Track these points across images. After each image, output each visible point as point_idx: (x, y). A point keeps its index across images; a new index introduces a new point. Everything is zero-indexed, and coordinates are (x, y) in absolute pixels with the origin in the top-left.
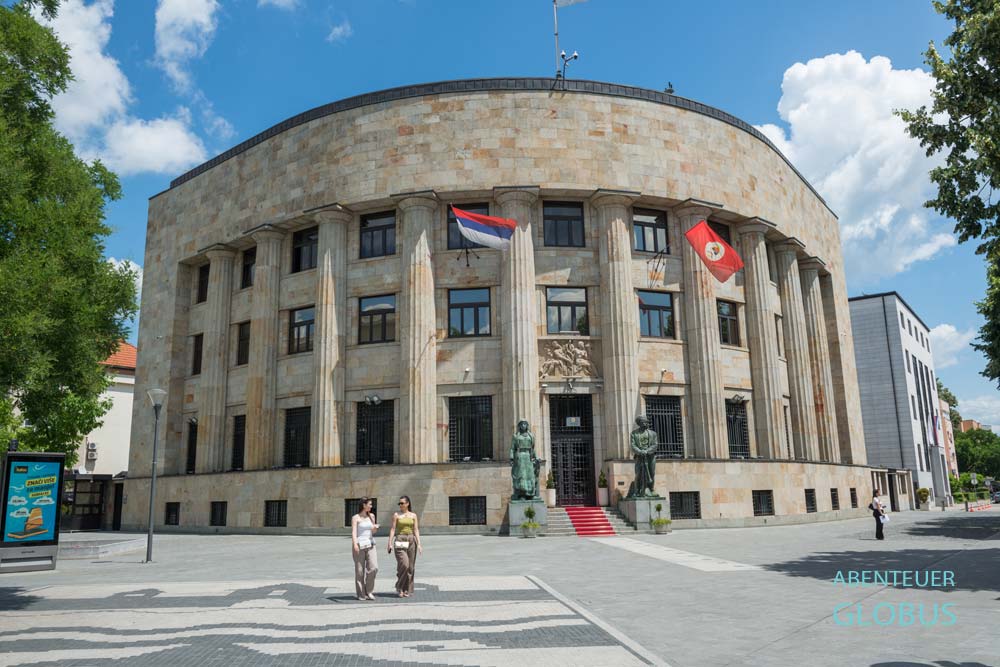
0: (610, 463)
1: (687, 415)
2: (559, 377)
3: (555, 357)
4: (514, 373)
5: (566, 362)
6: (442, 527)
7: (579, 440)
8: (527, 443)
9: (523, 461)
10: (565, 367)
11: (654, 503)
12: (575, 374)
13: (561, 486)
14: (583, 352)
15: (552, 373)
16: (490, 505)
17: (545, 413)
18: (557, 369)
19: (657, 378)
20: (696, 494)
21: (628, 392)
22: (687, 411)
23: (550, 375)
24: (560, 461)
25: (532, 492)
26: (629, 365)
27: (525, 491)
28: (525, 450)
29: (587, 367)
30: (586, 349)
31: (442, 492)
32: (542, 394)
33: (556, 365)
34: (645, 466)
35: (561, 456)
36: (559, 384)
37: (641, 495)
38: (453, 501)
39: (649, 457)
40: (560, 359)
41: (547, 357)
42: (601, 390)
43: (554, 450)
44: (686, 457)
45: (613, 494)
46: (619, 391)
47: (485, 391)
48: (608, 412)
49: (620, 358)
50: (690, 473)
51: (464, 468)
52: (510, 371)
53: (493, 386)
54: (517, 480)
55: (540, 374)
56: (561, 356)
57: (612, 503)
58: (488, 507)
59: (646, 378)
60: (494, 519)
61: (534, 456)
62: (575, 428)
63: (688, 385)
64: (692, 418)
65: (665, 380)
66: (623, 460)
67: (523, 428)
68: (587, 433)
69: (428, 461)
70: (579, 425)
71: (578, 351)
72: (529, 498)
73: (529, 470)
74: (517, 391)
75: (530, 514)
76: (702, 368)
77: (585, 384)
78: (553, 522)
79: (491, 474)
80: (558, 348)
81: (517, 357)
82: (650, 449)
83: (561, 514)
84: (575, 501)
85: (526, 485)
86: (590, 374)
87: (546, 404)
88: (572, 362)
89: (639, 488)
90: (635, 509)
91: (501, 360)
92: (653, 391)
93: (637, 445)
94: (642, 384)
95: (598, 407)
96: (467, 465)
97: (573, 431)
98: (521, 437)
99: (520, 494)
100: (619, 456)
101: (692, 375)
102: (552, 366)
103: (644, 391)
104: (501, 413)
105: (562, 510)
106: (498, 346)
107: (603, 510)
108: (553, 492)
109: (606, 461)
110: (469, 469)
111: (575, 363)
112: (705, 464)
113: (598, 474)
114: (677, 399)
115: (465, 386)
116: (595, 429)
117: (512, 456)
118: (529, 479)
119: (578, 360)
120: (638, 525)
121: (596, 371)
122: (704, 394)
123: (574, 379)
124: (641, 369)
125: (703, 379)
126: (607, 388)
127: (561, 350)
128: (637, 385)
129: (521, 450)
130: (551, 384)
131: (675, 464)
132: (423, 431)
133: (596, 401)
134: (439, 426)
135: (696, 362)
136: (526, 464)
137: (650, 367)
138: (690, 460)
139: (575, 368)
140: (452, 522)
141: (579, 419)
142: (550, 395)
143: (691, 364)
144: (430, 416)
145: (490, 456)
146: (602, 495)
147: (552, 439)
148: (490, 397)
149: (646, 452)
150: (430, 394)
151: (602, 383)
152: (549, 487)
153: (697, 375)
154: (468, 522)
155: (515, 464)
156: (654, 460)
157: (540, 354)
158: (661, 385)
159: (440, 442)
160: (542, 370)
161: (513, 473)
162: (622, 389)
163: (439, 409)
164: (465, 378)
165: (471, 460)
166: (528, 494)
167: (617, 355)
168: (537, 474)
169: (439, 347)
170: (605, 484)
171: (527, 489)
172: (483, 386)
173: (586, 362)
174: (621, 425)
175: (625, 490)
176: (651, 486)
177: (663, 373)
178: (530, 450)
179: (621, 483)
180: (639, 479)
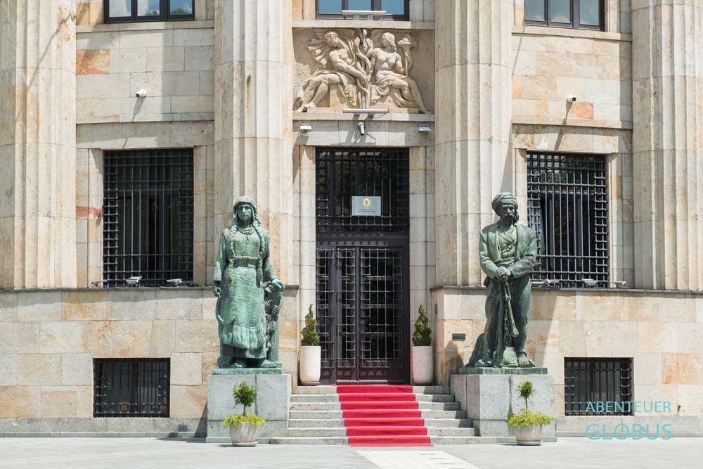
0: (439, 294)
1: (620, 197)
2: (338, 110)
3: (331, 66)
4: (236, 100)
5: (355, 79)
6: (78, 420)
7: (378, 244)
8: (250, 248)
9: (240, 285)
10: (351, 89)
11: (519, 380)
12: (372, 104)
13: (337, 341)
14: (393, 57)
15: (324, 101)
16: (178, 377)
17: (305, 188)
18: (333, 92)
19: (556, 114)
20: (626, 364)
21: (484, 144)
22: (620, 187)
23: (318, 105)
24: (337, 288)
25: (259, 350)
26: (489, 86)
27: (245, 350)
28: (245, 263)
29: (400, 90)
30: (400, 50)
31: (81, 350)
32: (298, 149)
33: (331, 84)
34: (505, 302)
35: (337, 277)
36: (337, 124)
37: (495, 361)
38: (103, 367)
39: (516, 283)
40: (341, 70)
41: (315, 65)
42: (427, 139)
43: (323, 265)
44: (612, 285)
45: (442, 359)
46: (464, 141)
47: (178, 139)
48: (440, 187)
49: (470, 68)
50: (615, 318)
51: (127, 299)
52: (227, 95)
53: (194, 129)
54: (227, 326)
55: (298, 103)
56: (344, 65)
57: (440, 378)
58: (172, 381)
59: (530, 114)
60: (183, 405)
61: (267, 277)
62: (371, 218)
63: (627, 132)
64: (631, 202)
65: (573, 119)
66: (465, 289)
67: (243, 217)
68: (394, 229)
69: (52, 285)
70: (378, 213)
71: (382, 55)
72: (254, 363)
73: (254, 306)
74: (242, 139)
75: (245, 397)
76: (657, 95)
77: (395, 125)
78: (303, 415)
79: (182, 313)
80: (337, 48)
81: (242, 63)
82: (519, 265)
83: (324, 399)
84: (364, 373)
85: (245, 337)
86: (409, 104)
87: (308, 166)
88: (368, 78)
89: (493, 347)
90: (477, 392)
91: (213, 72)
92: (545, 143)
93: (491, 256)
94: (518, 128)
95: (421, 174)
96: (132, 294)
97: (366, 225)
98: (239, 236)
99: (233, 356)
100: (459, 281)
101: (637, 107)
102: (323, 87)
103: (524, 141)
104: (210, 186)
105: (331, 390)
106: (209, 43)
107: (418, 392)
108: (315, 353)
109: (432, 290)
110: (136, 300)
111: (374, 80)
112: (650, 301)
113: (414, 316)
114: (599, 161)
115: (136, 127)
116: (412, 222)
117: (218, 275)
118: (252, 323)
119: (380, 74)
120: (483, 426)
121: (419, 99)
122: (659, 152)
123: (371, 115)
124: (518, 95)
125: (659, 116)
126: (441, 134)
127: (343, 52)
128: (507, 128)
129: (237, 263)
130: (320, 124)
131: (580, 299)
132: (43, 220)
133: (417, 162)
134: (81, 211)
135: (645, 82)
136: (247, 291)
137: (541, 90)
138: (621, 291)
139: (373, 92)
140: (99, 411)
141: (378, 200)
142: (319, 149)
143: (636, 85)
144: (59, 189)
145: (188, 276)
146: (420, 359)
147: (320, 240)
148: (190, 151)
149: (508, 271)
150: (60, 145)
151: (431, 124)
152: (307, 341)
153: (645, 110)
154: (135, 411)
155: (223, 290)
156: (527, 289)
157: (298, 58)
158: (563, 129)
159: (83, 245)
160: (301, 94)
161: (220, 308)
162: (471, 136)
163: (82, 176)
164: (137, 109)
165: (141, 282)
166: (249, 355)
167: (464, 63)
168: (272, 314)
169: (84, 43)
170: (427, 338)
171: (246, 344)
172: (173, 127)
173: (398, 79)
174: (465, 215)
175: (466, 351)
176: (517, 344)
177: (569, 105)
178: (256, 263)
179: (459, 337)
180: (492, 329)
